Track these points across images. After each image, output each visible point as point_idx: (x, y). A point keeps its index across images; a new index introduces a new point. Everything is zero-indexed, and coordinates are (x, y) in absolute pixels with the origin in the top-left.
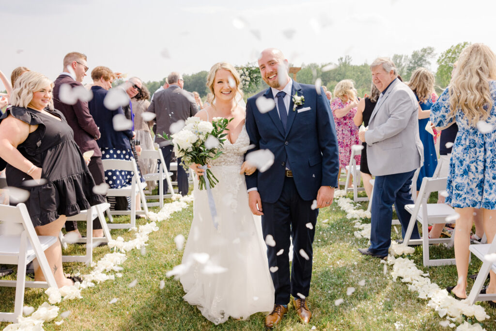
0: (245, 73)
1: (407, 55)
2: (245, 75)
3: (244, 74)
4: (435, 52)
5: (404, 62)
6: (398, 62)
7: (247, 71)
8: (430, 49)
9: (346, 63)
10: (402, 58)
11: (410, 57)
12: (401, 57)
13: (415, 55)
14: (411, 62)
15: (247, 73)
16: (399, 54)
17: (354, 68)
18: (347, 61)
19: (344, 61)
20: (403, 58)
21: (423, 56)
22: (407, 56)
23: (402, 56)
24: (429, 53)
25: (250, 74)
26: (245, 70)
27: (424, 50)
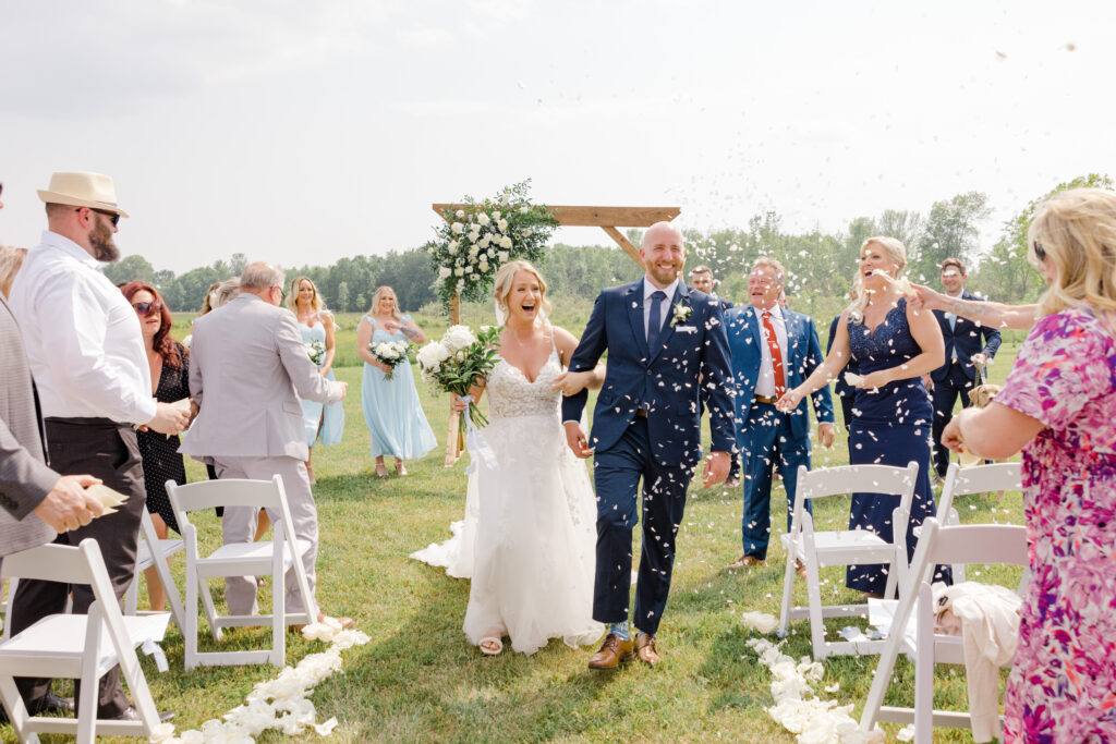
0: (495, 224)
1: (916, 212)
2: (498, 232)
3: (493, 228)
4: (988, 205)
5: (909, 229)
6: (895, 227)
7: (503, 217)
8: (976, 196)
9: (768, 227)
10: (904, 219)
11: (925, 215)
12: (902, 218)
13: (938, 212)
14: (929, 229)
15: (503, 224)
16: (898, 209)
17: (787, 242)
18: (772, 225)
19: (762, 223)
20: (908, 218)
21: (958, 214)
22: (918, 216)
23: (906, 215)
24: (973, 209)
25: (511, 226)
26: (497, 215)
27: (961, 201)
